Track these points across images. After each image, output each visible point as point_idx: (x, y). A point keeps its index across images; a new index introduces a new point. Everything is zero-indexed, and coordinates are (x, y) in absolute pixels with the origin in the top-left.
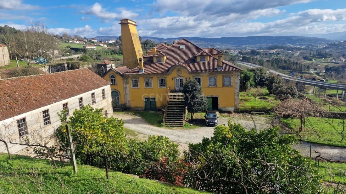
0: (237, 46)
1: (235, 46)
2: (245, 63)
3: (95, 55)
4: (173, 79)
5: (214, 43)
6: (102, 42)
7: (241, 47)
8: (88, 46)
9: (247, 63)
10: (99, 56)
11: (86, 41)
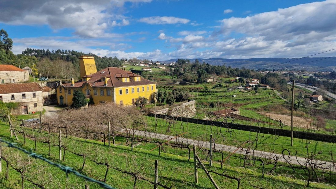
0: (321, 68)
1: (318, 67)
2: (309, 86)
3: (148, 76)
4: (85, 91)
5: (292, 64)
6: (164, 65)
7: (325, 69)
8: (145, 68)
9: (311, 87)
10: (151, 76)
11: (151, 64)
